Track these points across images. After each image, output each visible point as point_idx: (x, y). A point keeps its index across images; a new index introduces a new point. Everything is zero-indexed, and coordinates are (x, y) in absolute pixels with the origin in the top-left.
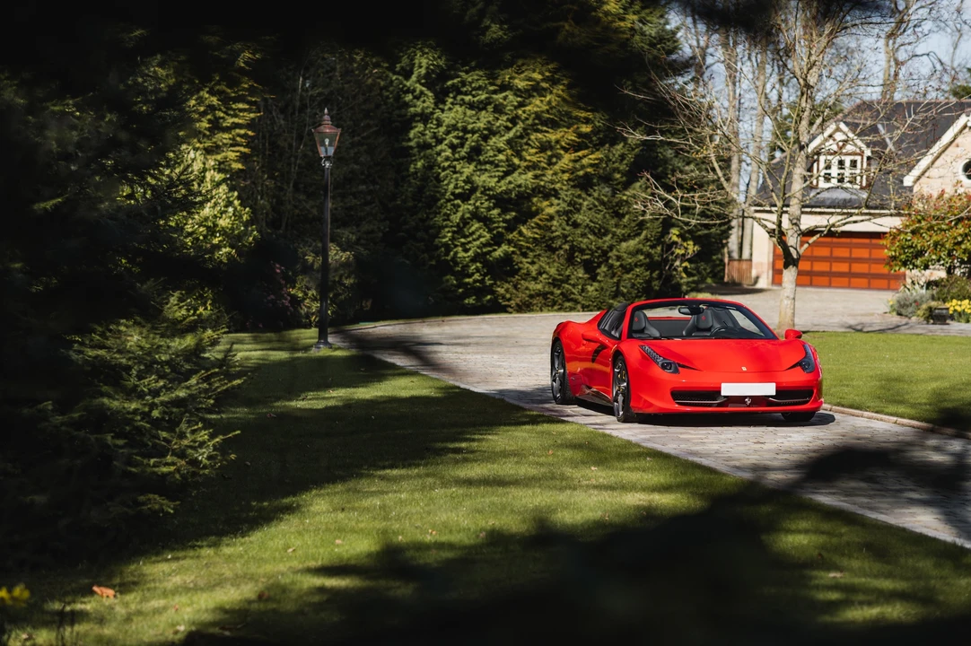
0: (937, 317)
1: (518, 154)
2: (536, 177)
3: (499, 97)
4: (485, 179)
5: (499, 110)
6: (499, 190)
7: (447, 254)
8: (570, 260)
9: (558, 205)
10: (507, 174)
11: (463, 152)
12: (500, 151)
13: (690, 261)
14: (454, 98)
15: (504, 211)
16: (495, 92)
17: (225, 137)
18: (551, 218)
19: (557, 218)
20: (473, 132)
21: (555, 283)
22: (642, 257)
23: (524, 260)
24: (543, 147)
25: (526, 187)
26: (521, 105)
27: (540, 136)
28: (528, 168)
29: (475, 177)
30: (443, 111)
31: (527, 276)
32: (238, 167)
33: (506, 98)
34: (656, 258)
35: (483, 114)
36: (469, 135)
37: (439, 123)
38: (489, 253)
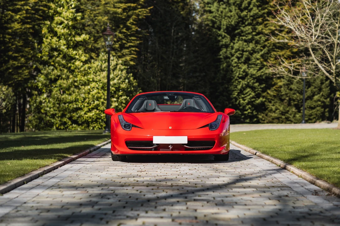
1: (266, 61)
3: (257, 37)
4: (252, 71)
5: (257, 42)
6: (257, 75)
7: (236, 101)
8: (289, 105)
9: (284, 81)
10: (260, 69)
11: (243, 60)
12: (258, 59)
14: (239, 38)
15: (260, 84)
16: (256, 35)
18: (281, 87)
19: (283, 87)
20: (246, 51)
21: (283, 113)
22: (320, 103)
23: (270, 104)
24: (277, 58)
25: (269, 74)
26: (267, 40)
27: (275, 53)
28: (270, 66)
29: (247, 70)
30: (234, 43)
31: (271, 111)
32: (132, 63)
33: (260, 38)
34: (327, 103)
35: (251, 44)
36: (244, 53)
37: (232, 48)
38: (254, 101)
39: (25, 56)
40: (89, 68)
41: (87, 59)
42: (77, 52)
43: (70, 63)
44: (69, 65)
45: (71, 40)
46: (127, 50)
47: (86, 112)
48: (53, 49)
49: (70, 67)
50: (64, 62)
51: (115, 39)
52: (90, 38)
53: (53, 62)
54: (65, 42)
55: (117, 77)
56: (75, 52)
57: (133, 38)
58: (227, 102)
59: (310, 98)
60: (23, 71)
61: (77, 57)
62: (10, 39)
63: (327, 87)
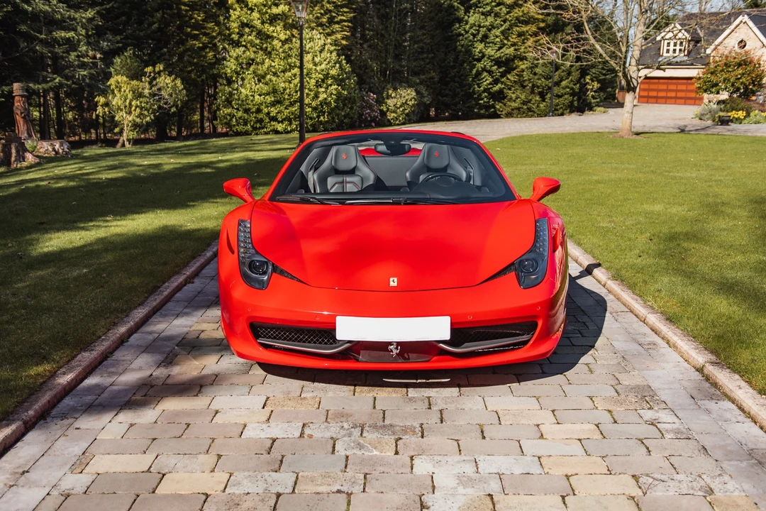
0: (724, 122)
1: (507, 38)
2: (515, 50)
3: (497, 9)
4: (490, 51)
5: (497, 15)
6: (496, 57)
7: (470, 89)
8: (532, 92)
9: (527, 64)
10: (500, 48)
11: (479, 37)
12: (497, 37)
13: (594, 92)
14: (475, 10)
15: (499, 67)
16: (496, 6)
17: (337, 27)
18: (523, 71)
19: (526, 70)
20: (483, 27)
21: (524, 103)
22: (568, 90)
23: (510, 92)
24: (520, 35)
25: (510, 55)
26: (508, 13)
27: (518, 29)
28: (512, 45)
29: (484, 50)
30: (469, 17)
31: (510, 100)
32: (344, 42)
33: (501, 9)
34: (577, 90)
35: (489, 17)
36: (481, 29)
37: (467, 22)
38: (491, 88)
39: (209, 34)
40: (291, 49)
41: (287, 37)
42: (274, 28)
43: (266, 42)
44: (265, 45)
45: (267, 13)
46: (337, 26)
47: (287, 106)
48: (243, 25)
49: (267, 48)
50: (258, 41)
51: (322, 11)
52: (290, 10)
53: (245, 41)
54: (258, 16)
55: (325, 60)
56: (271, 29)
57: (345, 10)
58: (459, 90)
59: (557, 84)
60: (206, 53)
61: (275, 34)
62: (186, 11)
63: (577, 70)
